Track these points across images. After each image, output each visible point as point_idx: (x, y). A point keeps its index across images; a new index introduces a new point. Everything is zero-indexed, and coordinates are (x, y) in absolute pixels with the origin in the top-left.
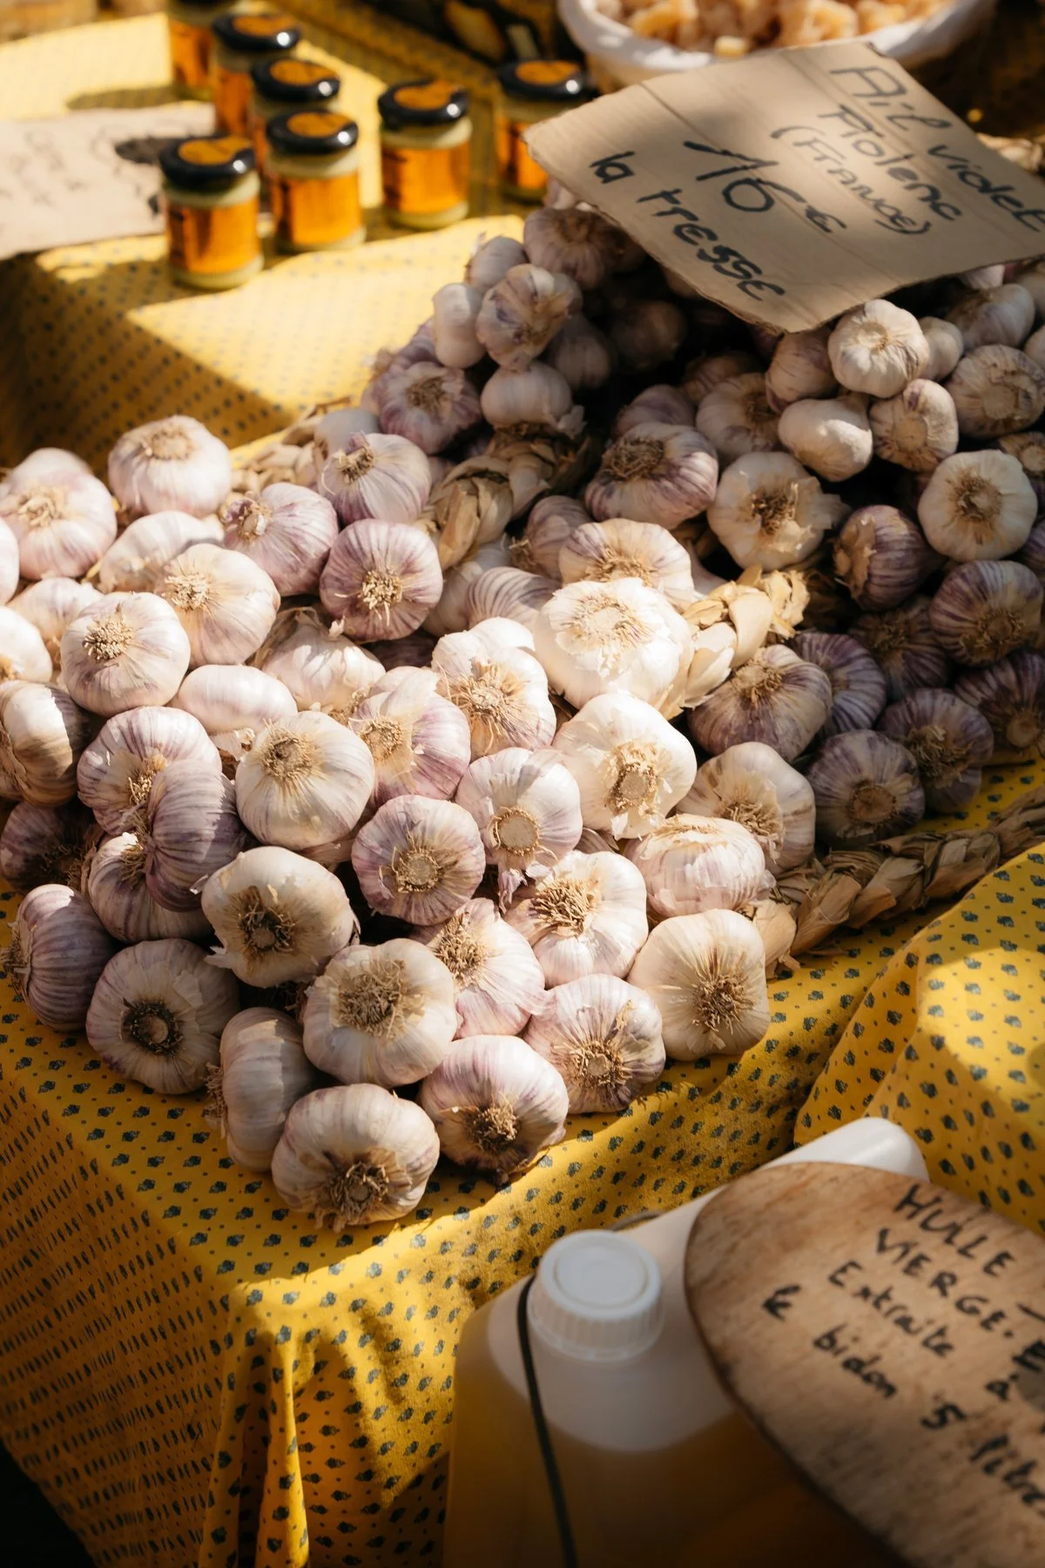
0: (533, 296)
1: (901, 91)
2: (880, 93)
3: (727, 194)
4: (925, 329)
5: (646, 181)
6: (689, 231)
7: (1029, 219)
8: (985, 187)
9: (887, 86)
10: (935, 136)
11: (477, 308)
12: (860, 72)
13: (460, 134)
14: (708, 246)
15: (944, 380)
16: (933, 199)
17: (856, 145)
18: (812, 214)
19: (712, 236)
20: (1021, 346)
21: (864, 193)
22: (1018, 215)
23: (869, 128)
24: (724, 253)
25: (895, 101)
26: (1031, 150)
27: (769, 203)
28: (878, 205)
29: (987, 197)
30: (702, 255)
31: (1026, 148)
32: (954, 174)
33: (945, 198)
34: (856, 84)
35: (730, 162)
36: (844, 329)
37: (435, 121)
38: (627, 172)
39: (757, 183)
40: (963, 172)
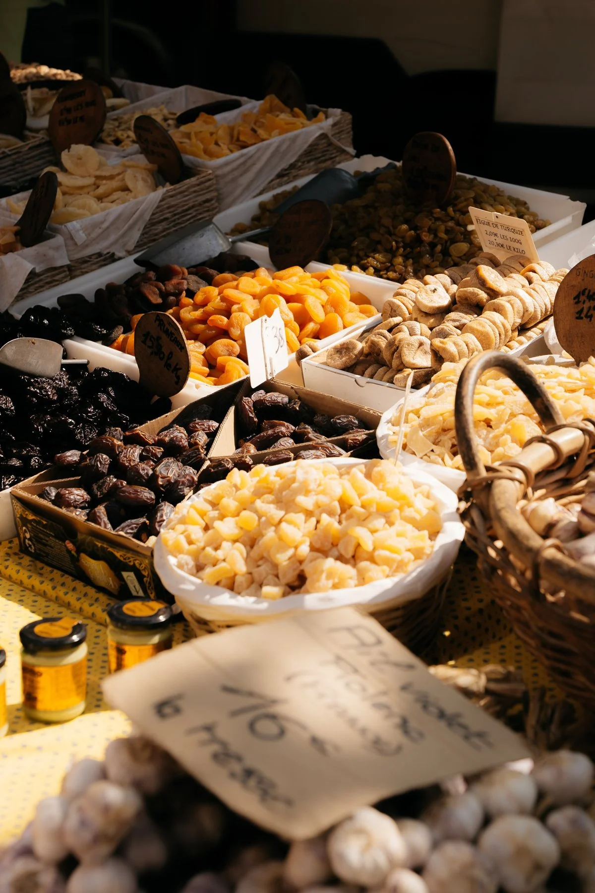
0: (106, 809)
1: (379, 642)
2: (363, 644)
3: (252, 726)
4: (401, 829)
5: (193, 717)
6: (223, 756)
7: (476, 740)
8: (442, 715)
9: (370, 639)
10: (406, 676)
11: (66, 815)
12: (349, 630)
13: (81, 652)
14: (237, 768)
15: (419, 869)
16: (404, 725)
17: (348, 685)
18: (315, 741)
19: (239, 759)
20: (474, 841)
21: (352, 722)
22: (467, 737)
23: (356, 671)
24: (249, 773)
25: (376, 650)
26: (479, 677)
27: (282, 732)
28: (363, 731)
29: (442, 724)
30: (233, 775)
31: (474, 676)
32: (418, 706)
33: (413, 724)
34: (347, 639)
35: (253, 701)
36: (339, 834)
37: (61, 646)
38: (177, 710)
39: (273, 717)
40: (425, 703)
